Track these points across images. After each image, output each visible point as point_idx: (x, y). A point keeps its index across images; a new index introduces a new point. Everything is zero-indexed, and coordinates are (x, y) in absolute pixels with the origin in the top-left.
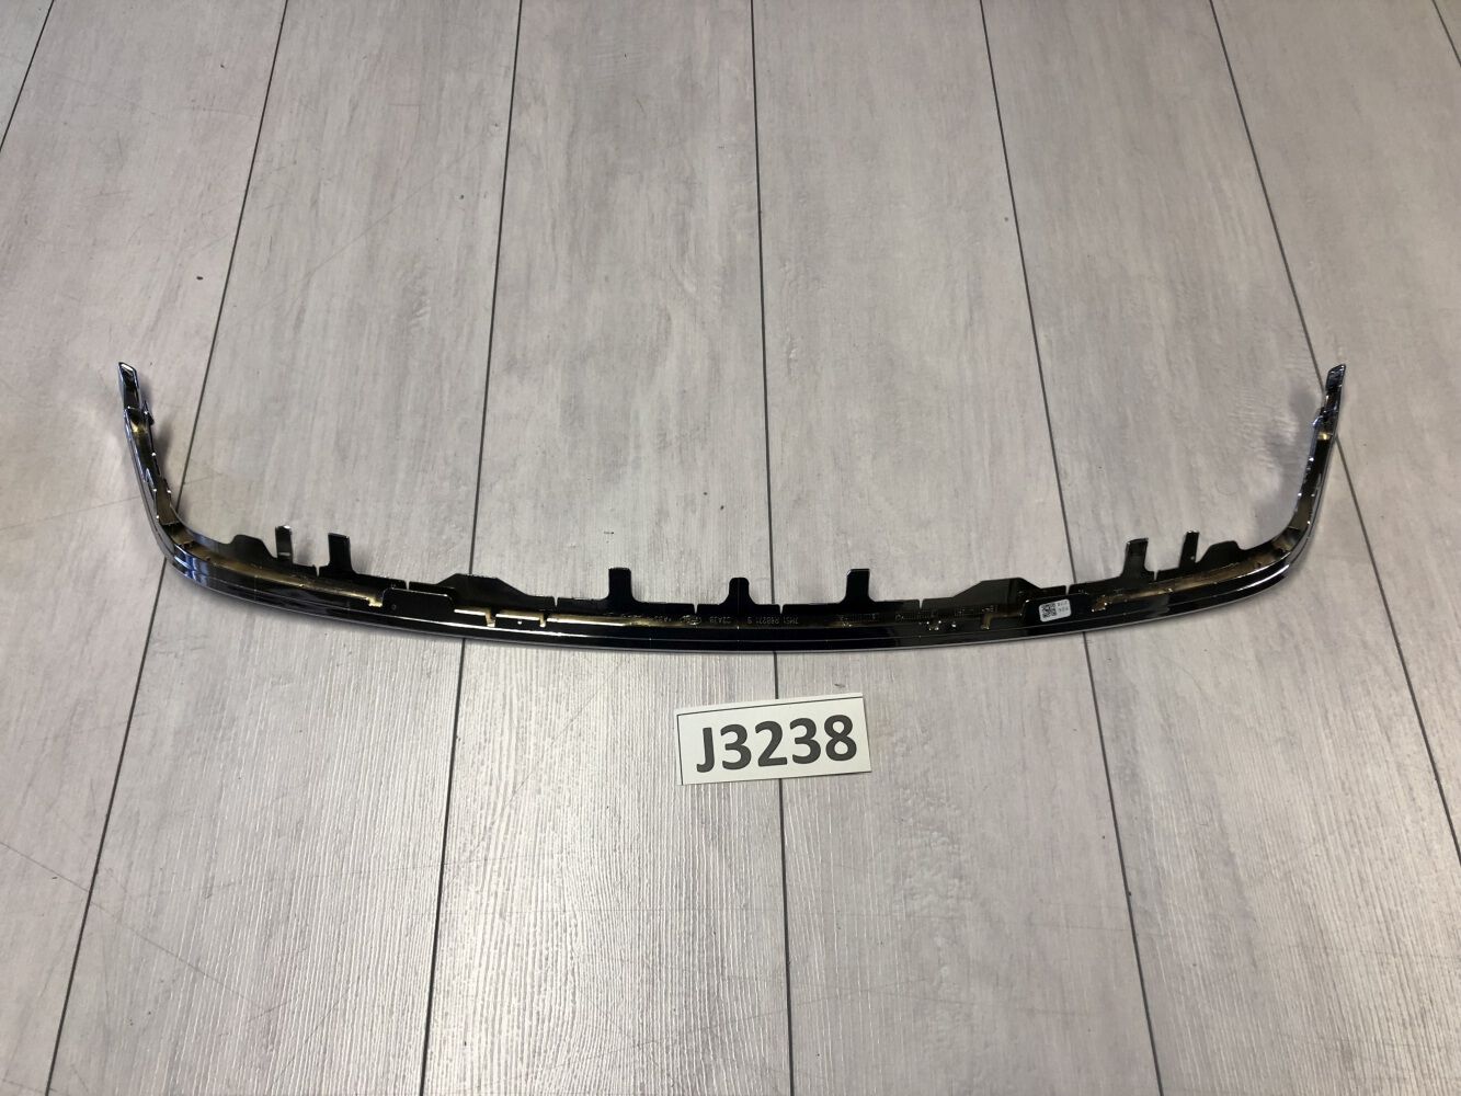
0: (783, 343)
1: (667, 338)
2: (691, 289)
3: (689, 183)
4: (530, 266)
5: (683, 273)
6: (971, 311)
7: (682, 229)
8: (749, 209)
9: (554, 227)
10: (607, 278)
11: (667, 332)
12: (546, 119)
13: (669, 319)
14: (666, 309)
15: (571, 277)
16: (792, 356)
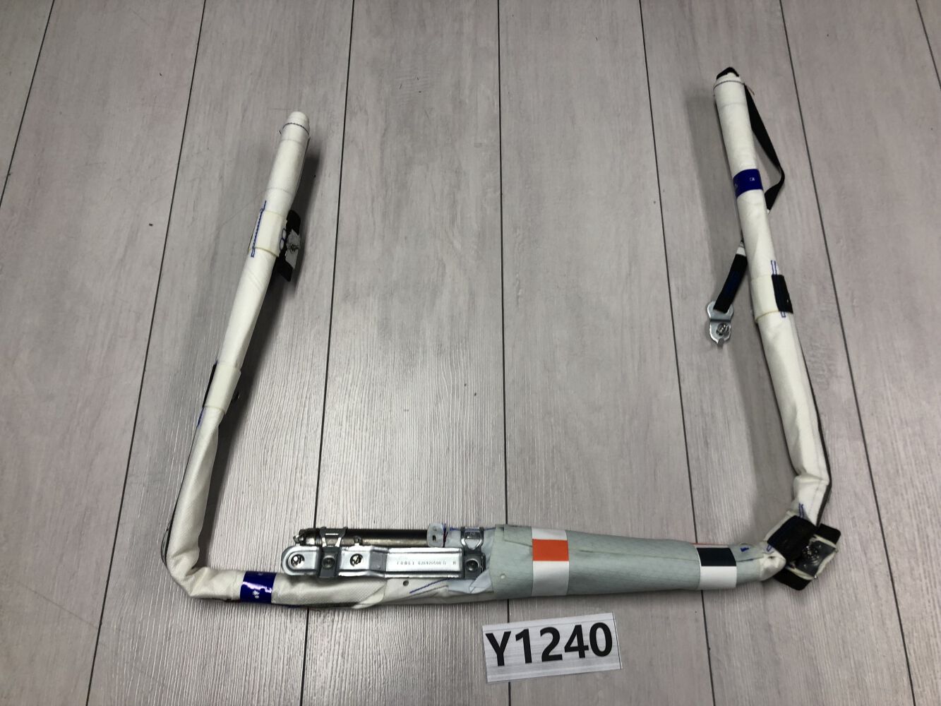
0: (514, 284)
1: (442, 280)
2: (458, 245)
3: (458, 172)
4: (358, 228)
5: (453, 235)
6: (630, 266)
7: (454, 204)
8: (495, 192)
9: (373, 201)
10: (406, 238)
11: (443, 275)
12: (367, 124)
13: (445, 266)
14: (442, 259)
15: (384, 236)
16: (520, 294)
